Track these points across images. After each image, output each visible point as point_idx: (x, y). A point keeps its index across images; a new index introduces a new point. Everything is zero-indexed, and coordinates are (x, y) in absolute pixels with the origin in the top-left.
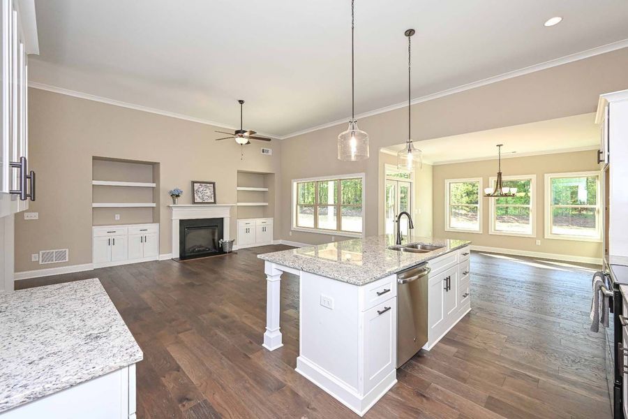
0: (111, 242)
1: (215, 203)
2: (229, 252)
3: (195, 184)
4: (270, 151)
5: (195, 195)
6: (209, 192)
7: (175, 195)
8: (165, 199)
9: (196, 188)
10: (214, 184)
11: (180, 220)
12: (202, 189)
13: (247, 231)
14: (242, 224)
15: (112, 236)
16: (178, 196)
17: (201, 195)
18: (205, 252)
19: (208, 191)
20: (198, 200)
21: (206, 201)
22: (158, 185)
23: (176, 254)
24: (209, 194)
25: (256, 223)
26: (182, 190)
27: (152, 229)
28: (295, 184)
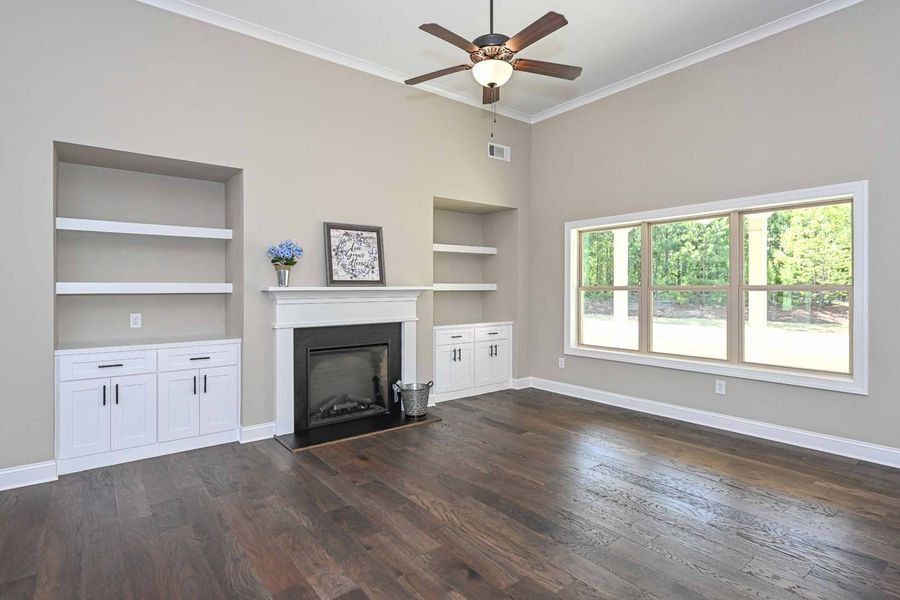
0: (110, 396)
1: (381, 282)
2: (421, 418)
3: (333, 232)
4: (507, 150)
5: (334, 260)
6: (366, 253)
7: (283, 261)
8: (257, 272)
9: (335, 242)
10: (378, 231)
11: (295, 330)
12: (349, 245)
13: (457, 355)
14: (444, 336)
15: (110, 378)
16: (290, 262)
17: (347, 262)
18: (357, 415)
19: (364, 250)
20: (340, 274)
21: (360, 278)
22: (239, 233)
23: (284, 423)
24: (367, 258)
25: (476, 334)
26: (300, 246)
27: (224, 354)
28: (574, 234)
